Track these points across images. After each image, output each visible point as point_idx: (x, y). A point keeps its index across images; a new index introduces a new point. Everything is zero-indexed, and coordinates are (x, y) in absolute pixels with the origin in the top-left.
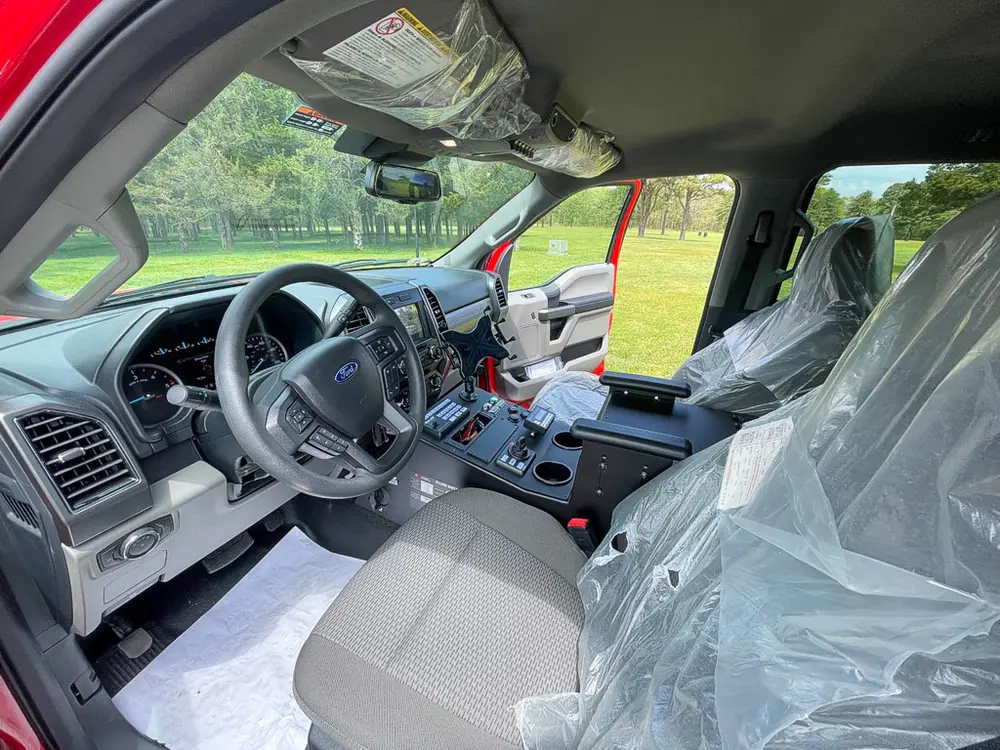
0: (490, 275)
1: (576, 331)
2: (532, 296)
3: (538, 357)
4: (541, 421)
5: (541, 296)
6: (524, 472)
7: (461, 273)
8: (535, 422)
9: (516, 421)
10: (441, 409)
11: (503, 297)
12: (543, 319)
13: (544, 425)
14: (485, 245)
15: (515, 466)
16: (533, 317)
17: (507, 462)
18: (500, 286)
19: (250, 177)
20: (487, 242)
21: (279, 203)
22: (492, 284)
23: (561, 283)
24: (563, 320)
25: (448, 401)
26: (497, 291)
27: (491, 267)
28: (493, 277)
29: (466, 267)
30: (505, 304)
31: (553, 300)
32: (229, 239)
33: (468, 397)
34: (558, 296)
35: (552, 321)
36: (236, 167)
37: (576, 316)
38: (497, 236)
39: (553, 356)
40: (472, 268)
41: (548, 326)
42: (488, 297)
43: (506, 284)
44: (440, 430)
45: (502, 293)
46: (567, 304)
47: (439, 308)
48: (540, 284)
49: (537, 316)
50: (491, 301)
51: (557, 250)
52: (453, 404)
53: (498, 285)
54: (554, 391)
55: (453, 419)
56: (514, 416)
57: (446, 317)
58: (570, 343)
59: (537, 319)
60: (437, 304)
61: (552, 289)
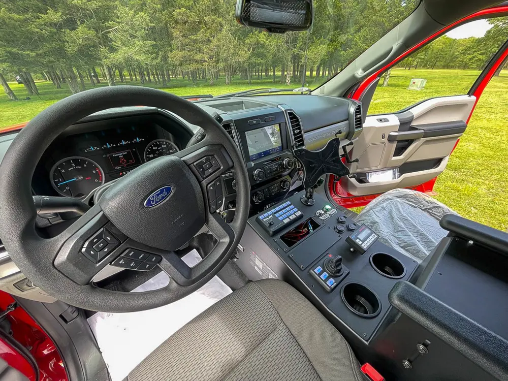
0: (353, 102)
1: (418, 151)
2: (386, 120)
3: (379, 167)
4: (363, 241)
5: (394, 121)
6: (333, 290)
7: (329, 100)
8: (358, 241)
9: (340, 232)
10: (281, 210)
11: (360, 121)
12: (391, 139)
13: (365, 246)
14: (354, 77)
15: (325, 281)
16: (383, 137)
17: (319, 275)
18: (360, 111)
19: (242, 46)
20: (356, 75)
21: (253, 60)
22: (352, 110)
23: (415, 112)
24: (410, 142)
25: (288, 203)
26: (356, 115)
27: (356, 96)
28: (355, 104)
29: (335, 97)
30: (360, 127)
31: (405, 124)
32: (229, 79)
33: (307, 202)
34: (411, 122)
35: (399, 141)
36: (236, 41)
37: (423, 140)
38: (365, 70)
39: (392, 168)
40: (340, 96)
41: (395, 145)
42: (347, 120)
43: (366, 110)
44: (273, 229)
45: (360, 118)
46: (417, 129)
47: (300, 128)
48: (396, 110)
49: (387, 136)
50: (349, 123)
51: (417, 86)
52: (292, 206)
53: (358, 111)
54: (385, 204)
55: (286, 221)
56: (340, 227)
57: (305, 135)
58: (409, 160)
59: (386, 140)
60: (298, 125)
61: (406, 115)
